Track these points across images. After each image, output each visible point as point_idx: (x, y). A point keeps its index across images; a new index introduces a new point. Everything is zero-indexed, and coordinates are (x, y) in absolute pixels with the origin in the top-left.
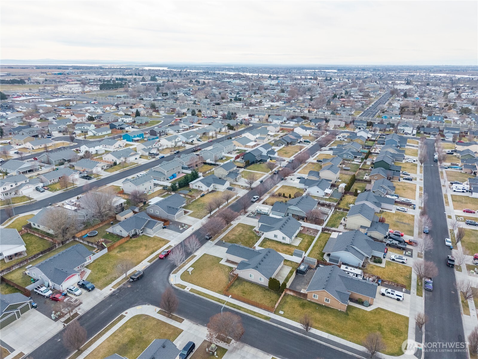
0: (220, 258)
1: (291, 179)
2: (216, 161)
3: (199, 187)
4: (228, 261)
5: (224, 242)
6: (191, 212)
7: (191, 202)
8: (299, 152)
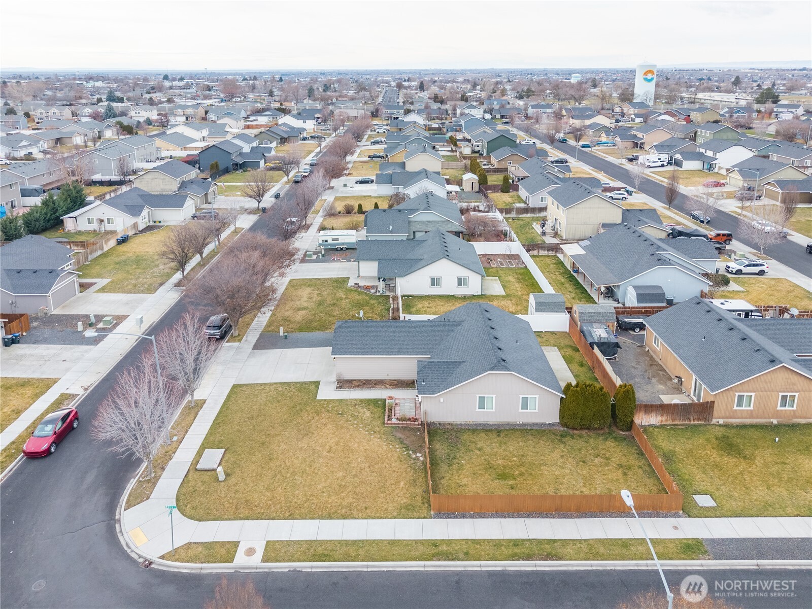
0: (305, 383)
1: (345, 185)
2: (125, 176)
3: (102, 221)
4: (343, 384)
5: (282, 334)
6: (102, 282)
7: (90, 258)
8: (318, 150)
